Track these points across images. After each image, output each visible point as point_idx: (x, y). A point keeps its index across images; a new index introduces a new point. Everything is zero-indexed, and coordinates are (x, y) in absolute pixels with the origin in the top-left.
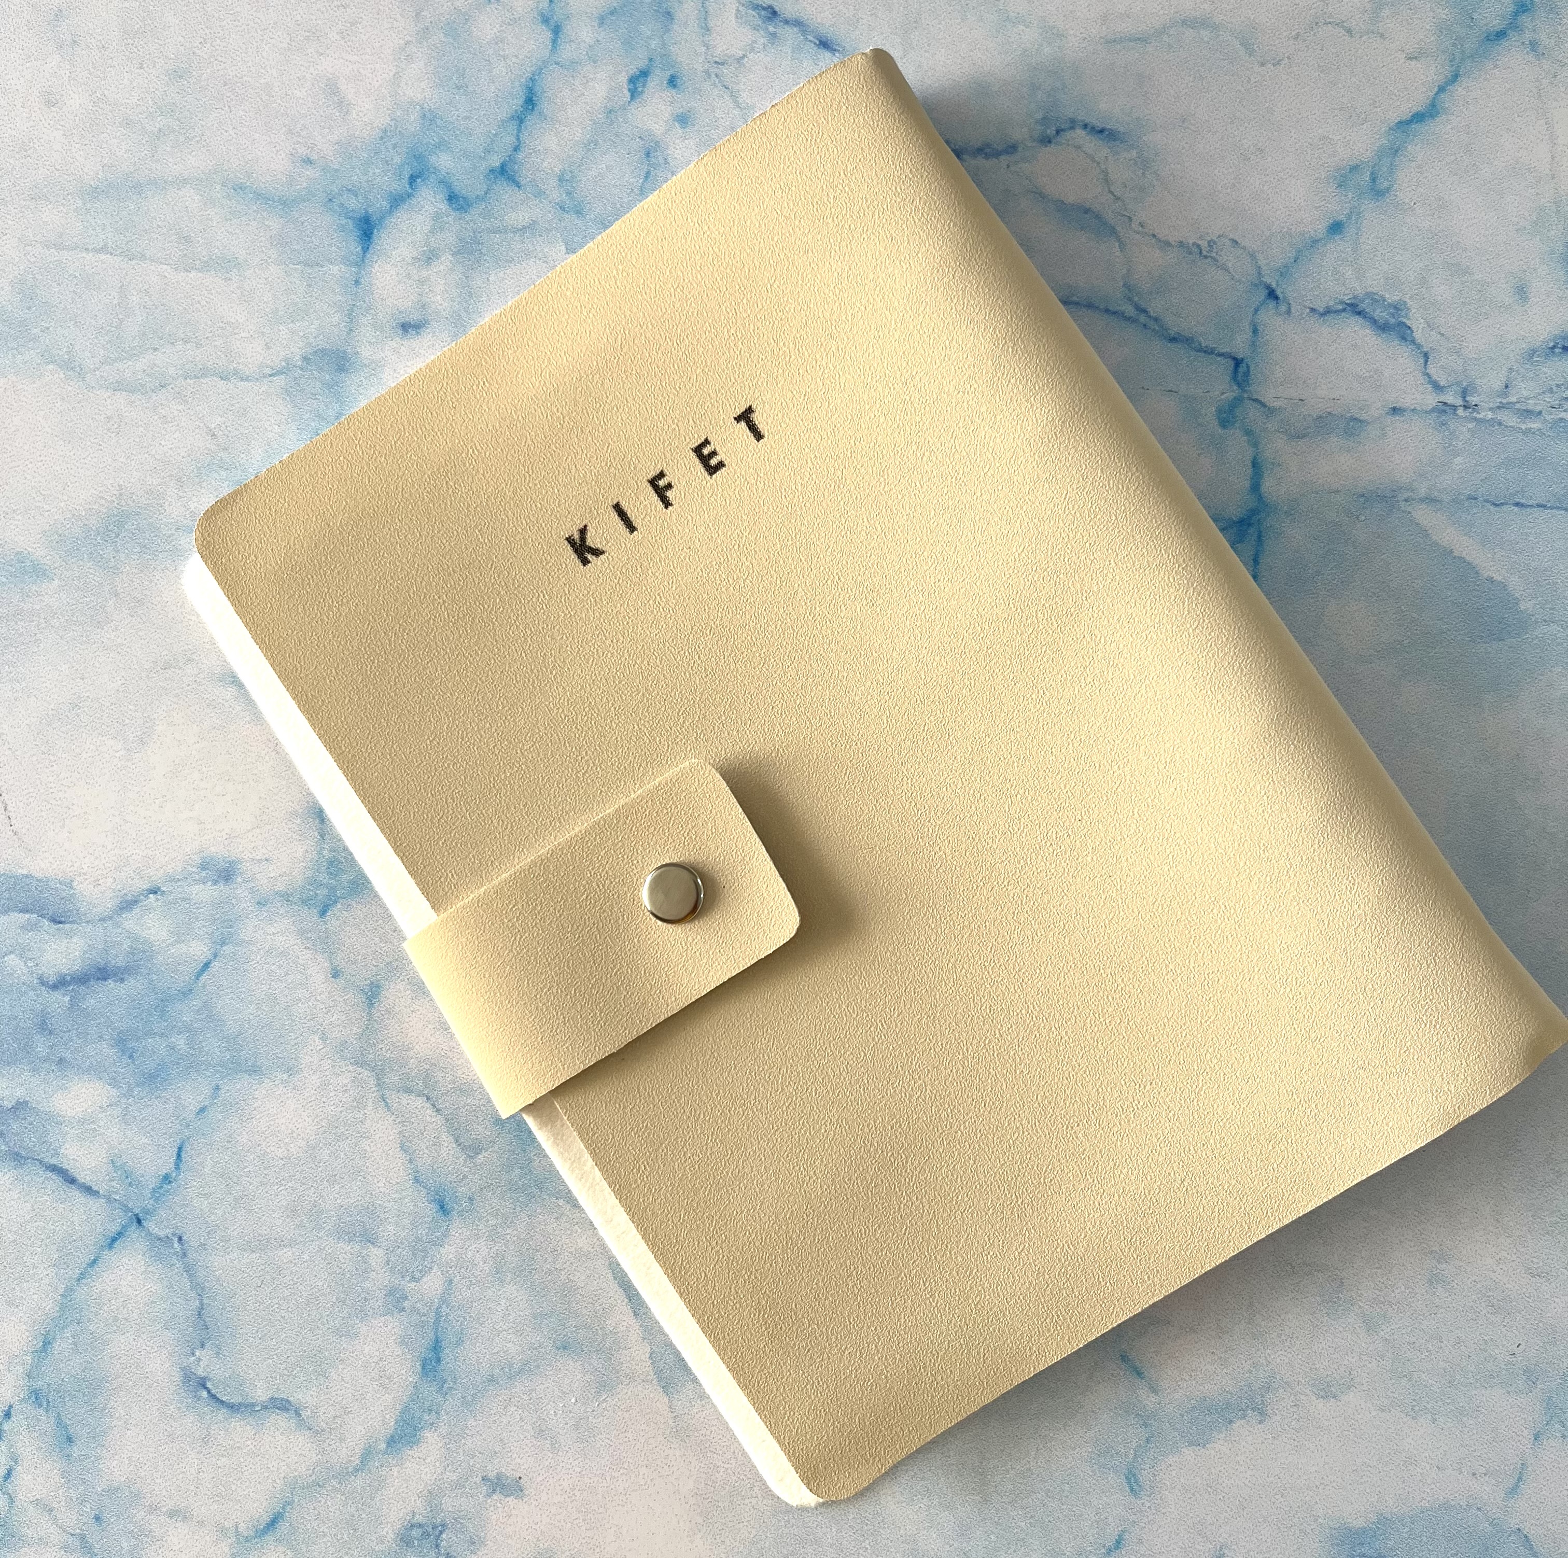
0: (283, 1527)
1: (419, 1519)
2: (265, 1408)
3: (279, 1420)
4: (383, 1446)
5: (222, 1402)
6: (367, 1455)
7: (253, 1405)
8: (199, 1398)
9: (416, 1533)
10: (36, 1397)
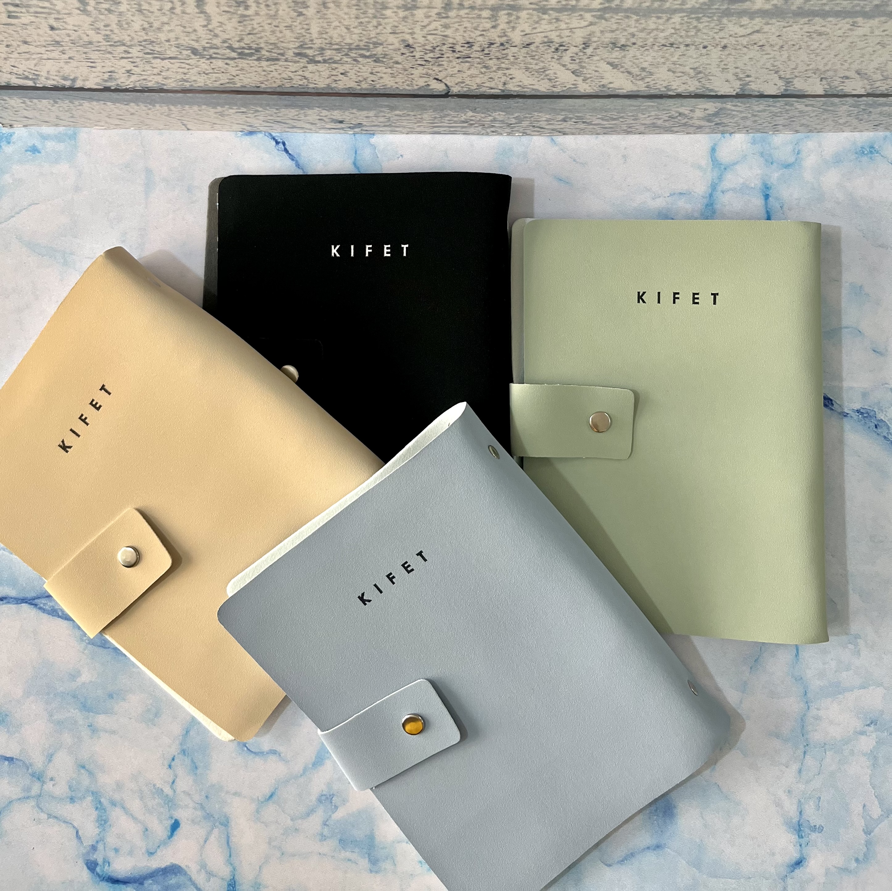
0: (275, 798)
1: (324, 793)
2: (267, 753)
3: (273, 758)
4: (311, 766)
5: (252, 752)
6: (305, 770)
7: (263, 752)
8: (243, 750)
9: (323, 798)
10: (184, 752)
